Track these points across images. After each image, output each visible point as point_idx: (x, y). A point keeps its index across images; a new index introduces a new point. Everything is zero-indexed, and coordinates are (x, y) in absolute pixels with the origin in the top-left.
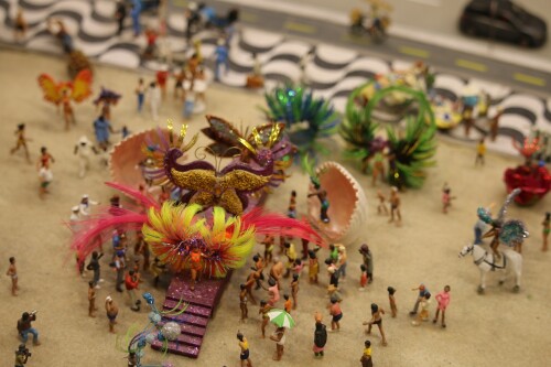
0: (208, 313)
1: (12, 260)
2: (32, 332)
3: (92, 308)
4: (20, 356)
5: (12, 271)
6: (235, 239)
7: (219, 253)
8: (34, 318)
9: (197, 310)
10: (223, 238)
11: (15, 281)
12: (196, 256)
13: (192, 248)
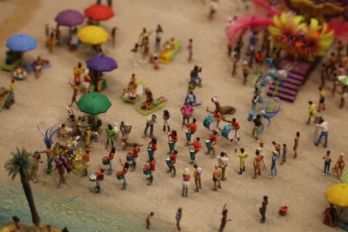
0: (302, 78)
1: (191, 41)
2: (198, 78)
3: (234, 73)
4: (191, 85)
5: (190, 47)
6: (322, 35)
7: (312, 44)
8: (200, 71)
9: (296, 76)
10: (315, 35)
11: (191, 54)
12: (299, 44)
13: (297, 40)
